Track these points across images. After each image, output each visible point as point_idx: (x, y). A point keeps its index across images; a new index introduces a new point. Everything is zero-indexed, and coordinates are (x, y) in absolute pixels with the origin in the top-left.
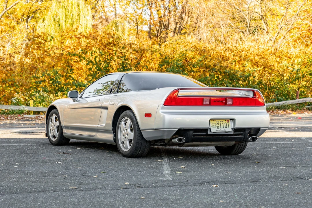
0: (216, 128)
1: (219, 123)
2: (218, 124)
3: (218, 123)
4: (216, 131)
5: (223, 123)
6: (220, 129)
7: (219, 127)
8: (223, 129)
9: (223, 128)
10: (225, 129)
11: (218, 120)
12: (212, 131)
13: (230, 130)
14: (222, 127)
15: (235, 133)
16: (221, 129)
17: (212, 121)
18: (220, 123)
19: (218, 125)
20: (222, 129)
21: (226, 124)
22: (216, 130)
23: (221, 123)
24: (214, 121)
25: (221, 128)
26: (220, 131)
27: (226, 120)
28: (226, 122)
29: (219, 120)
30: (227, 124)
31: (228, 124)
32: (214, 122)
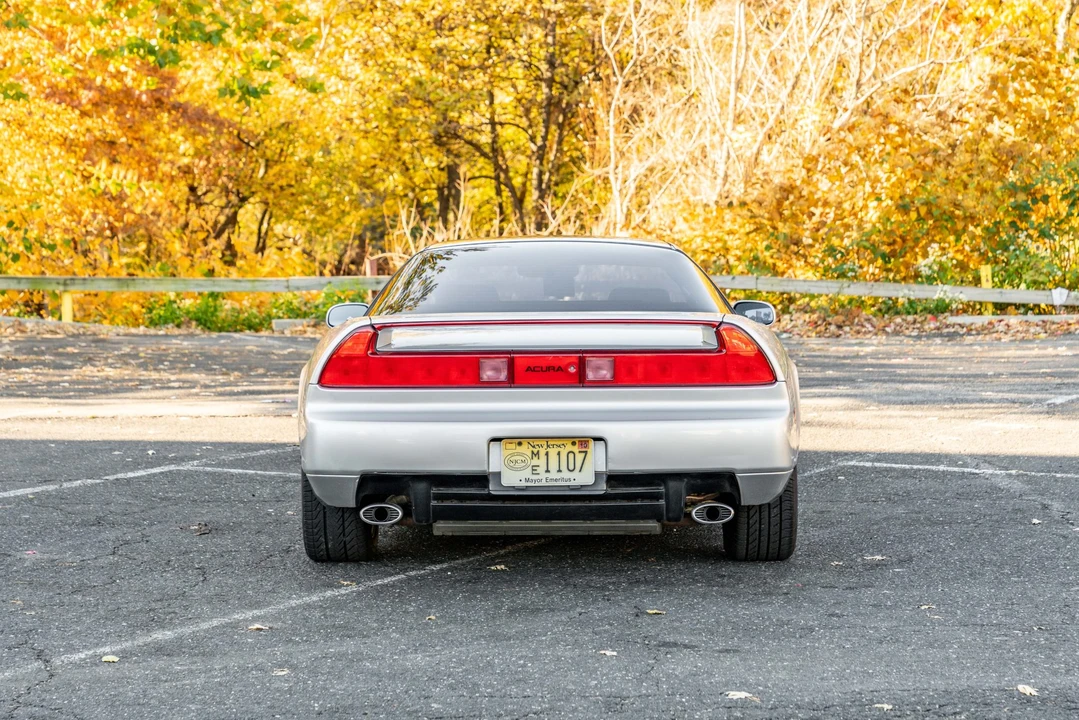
0: (527, 473)
1: (542, 452)
2: (536, 455)
3: (535, 451)
4: (524, 484)
5: (559, 454)
6: (543, 476)
7: (542, 469)
8: (558, 476)
9: (560, 471)
10: (566, 474)
11: (537, 442)
12: (505, 482)
13: (590, 480)
14: (553, 466)
15: (610, 491)
16: (547, 475)
17: (513, 446)
18: (547, 454)
19: (535, 461)
20: (554, 475)
21: (571, 455)
22: (527, 480)
23: (553, 452)
24: (520, 444)
25: (548, 471)
26: (544, 483)
27: (576, 440)
28: (576, 449)
29: (544, 442)
30: (577, 455)
31: (580, 457)
32: (520, 449)
